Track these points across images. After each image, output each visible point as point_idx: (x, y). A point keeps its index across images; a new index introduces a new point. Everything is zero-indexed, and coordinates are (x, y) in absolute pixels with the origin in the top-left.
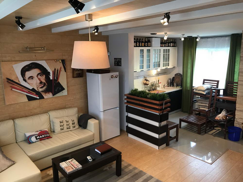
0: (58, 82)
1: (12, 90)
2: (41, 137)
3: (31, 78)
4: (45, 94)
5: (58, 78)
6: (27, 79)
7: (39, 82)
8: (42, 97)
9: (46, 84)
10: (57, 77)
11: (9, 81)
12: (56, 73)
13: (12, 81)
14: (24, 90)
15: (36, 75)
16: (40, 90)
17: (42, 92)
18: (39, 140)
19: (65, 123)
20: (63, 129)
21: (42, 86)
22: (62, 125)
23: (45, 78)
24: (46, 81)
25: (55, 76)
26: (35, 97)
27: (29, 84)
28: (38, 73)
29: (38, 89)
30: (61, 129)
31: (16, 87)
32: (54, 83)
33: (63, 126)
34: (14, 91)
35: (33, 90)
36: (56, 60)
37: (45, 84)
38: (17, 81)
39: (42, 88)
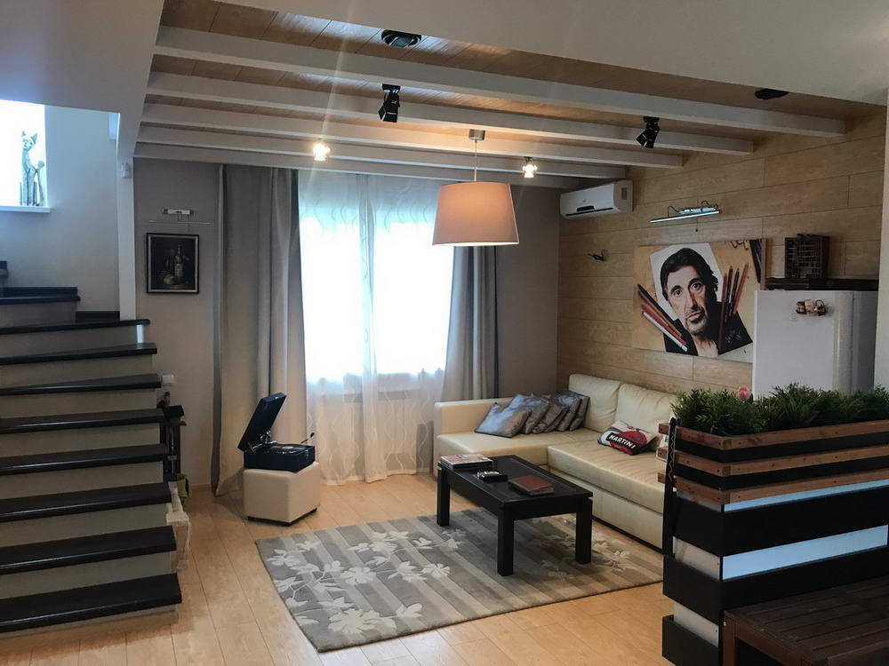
0: (734, 313)
1: (644, 316)
3: (677, 289)
4: (701, 343)
5: (735, 300)
6: (669, 291)
7: (691, 304)
8: (693, 351)
9: (706, 313)
10: (733, 297)
11: (642, 293)
12: (734, 284)
13: (646, 293)
14: (661, 319)
15: (687, 284)
16: (693, 328)
17: (695, 334)
21: (697, 317)
23: (706, 294)
24: (706, 304)
25: (728, 294)
27: (671, 306)
28: (689, 281)
29: (688, 323)
31: (650, 308)
32: (725, 314)
35: (678, 323)
36: (738, 242)
37: (703, 312)
38: (652, 295)
39: (695, 322)
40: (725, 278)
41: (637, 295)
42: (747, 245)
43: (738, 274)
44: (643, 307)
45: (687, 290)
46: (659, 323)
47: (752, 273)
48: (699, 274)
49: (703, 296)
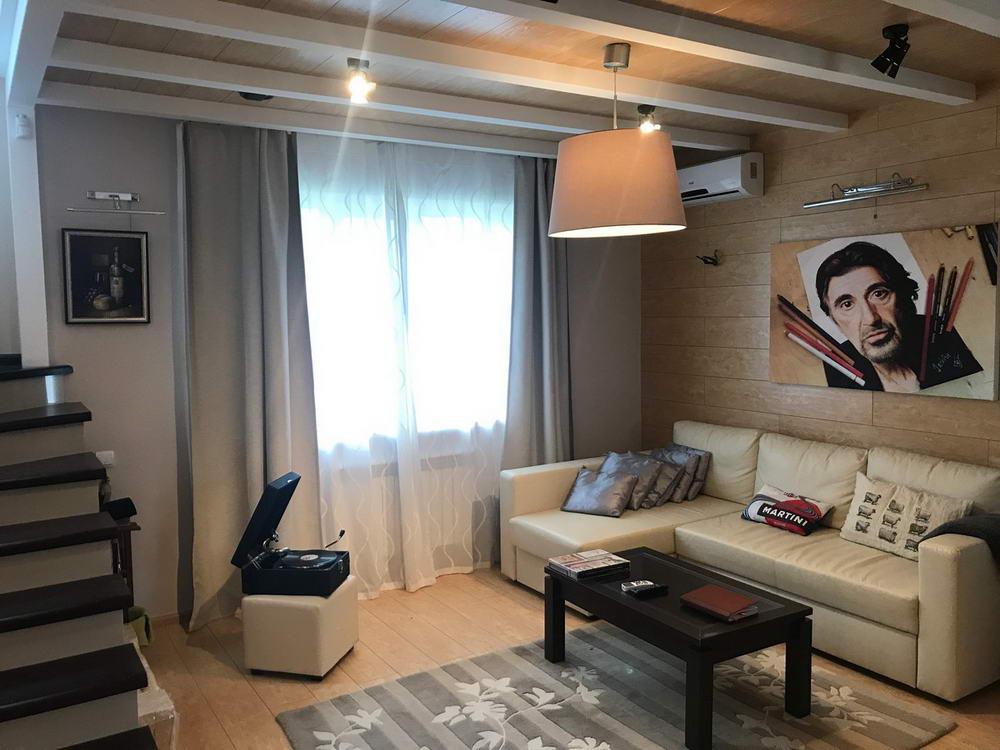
0: (949, 329)
1: (789, 338)
2: (774, 513)
5: (949, 313)
6: (831, 303)
7: (870, 319)
8: (874, 385)
9: (897, 332)
10: (946, 307)
11: (785, 308)
12: (948, 289)
13: (791, 306)
14: (820, 342)
15: (864, 293)
16: (873, 353)
17: (879, 361)
18: (763, 518)
19: (882, 509)
20: (864, 530)
21: (882, 336)
22: (869, 511)
24: (897, 319)
25: (937, 303)
27: (836, 323)
28: (868, 285)
30: (858, 524)
31: (803, 330)
33: (867, 516)
34: (791, 340)
35: (848, 347)
36: (953, 229)
37: (891, 330)
38: (803, 310)
39: (878, 344)
40: (931, 281)
41: (777, 310)
42: (972, 232)
43: (954, 274)
44: (787, 326)
45: (864, 300)
46: (816, 347)
47: (981, 271)
48: (884, 277)
49: (892, 308)
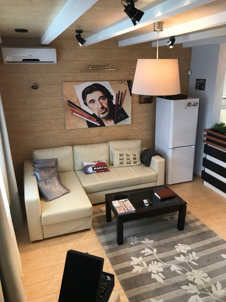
0: (121, 108)
1: (73, 114)
2: (98, 168)
3: (92, 101)
4: (107, 121)
5: (121, 103)
6: (88, 102)
7: (100, 106)
9: (108, 110)
10: (120, 102)
11: (70, 104)
12: (121, 97)
13: (73, 104)
14: (84, 115)
16: (102, 116)
18: (95, 171)
19: (125, 157)
20: (122, 163)
22: (122, 158)
23: (108, 102)
24: (108, 106)
25: (118, 101)
26: (96, 123)
27: (90, 108)
28: (99, 97)
29: (99, 114)
30: (120, 162)
31: (76, 110)
32: (117, 109)
33: (122, 160)
34: (74, 115)
35: (94, 115)
36: (122, 81)
37: (107, 109)
38: (78, 105)
40: (117, 95)
41: (67, 105)
42: (126, 82)
43: (122, 93)
44: (72, 110)
45: (98, 101)
47: (128, 93)
48: (104, 94)
